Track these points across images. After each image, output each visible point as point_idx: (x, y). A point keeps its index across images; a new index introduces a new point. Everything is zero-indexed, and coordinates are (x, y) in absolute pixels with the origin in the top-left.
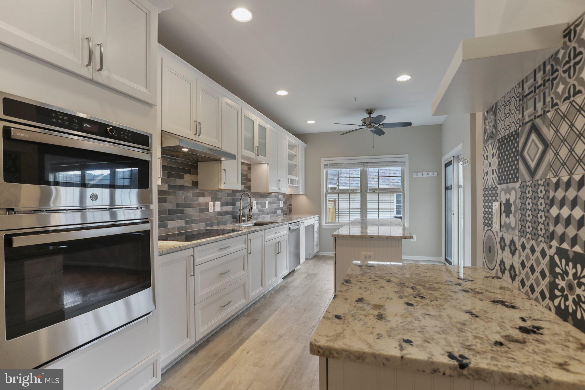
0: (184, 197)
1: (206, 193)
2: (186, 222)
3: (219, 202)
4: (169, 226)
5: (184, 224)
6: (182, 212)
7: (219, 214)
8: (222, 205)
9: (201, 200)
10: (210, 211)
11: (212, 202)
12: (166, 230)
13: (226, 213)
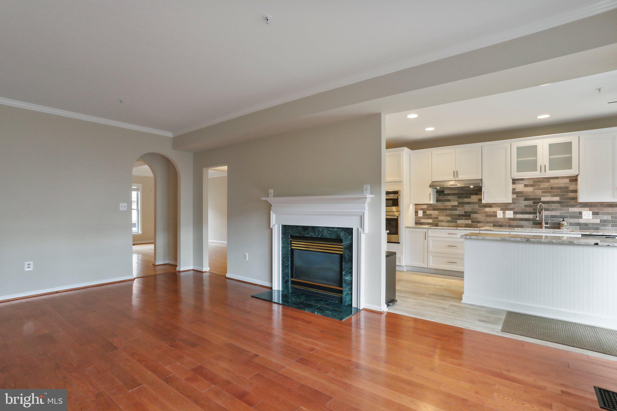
0: (470, 208)
1: (493, 205)
2: (472, 222)
3: (512, 212)
4: (458, 223)
5: (470, 223)
6: (470, 216)
7: (510, 219)
8: (515, 213)
9: (487, 209)
10: (498, 217)
11: (502, 212)
12: (456, 224)
13: (522, 220)
